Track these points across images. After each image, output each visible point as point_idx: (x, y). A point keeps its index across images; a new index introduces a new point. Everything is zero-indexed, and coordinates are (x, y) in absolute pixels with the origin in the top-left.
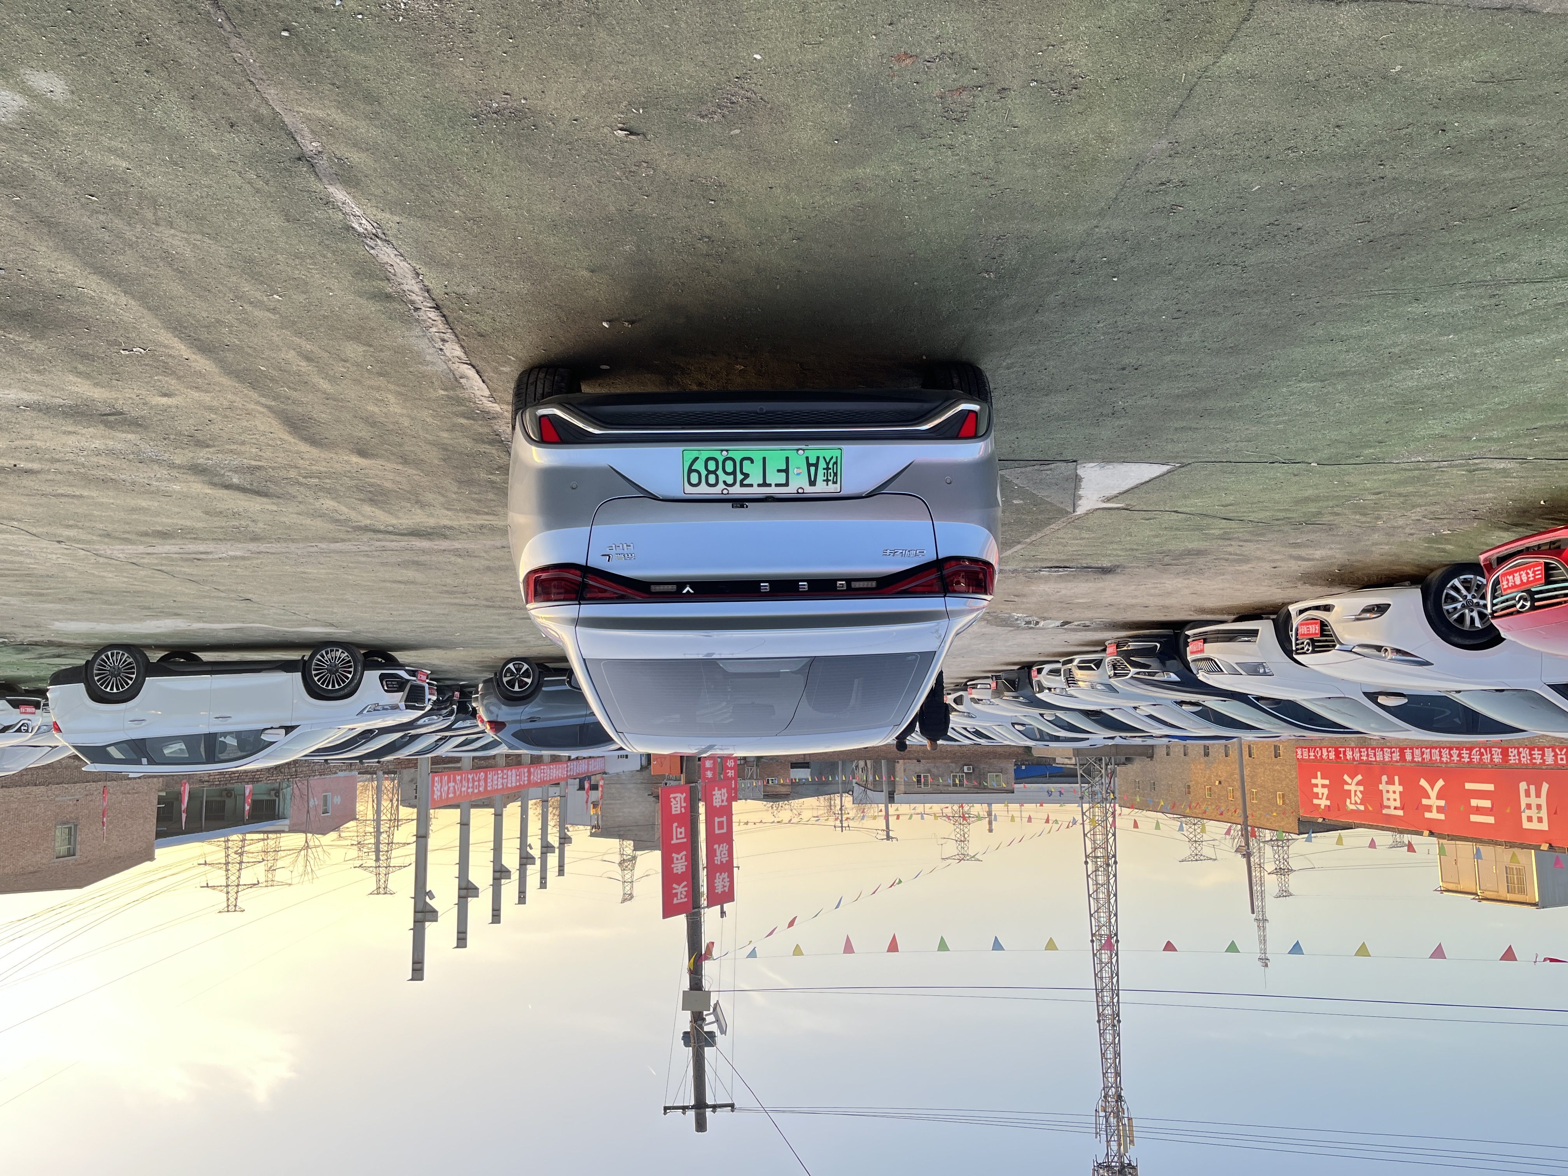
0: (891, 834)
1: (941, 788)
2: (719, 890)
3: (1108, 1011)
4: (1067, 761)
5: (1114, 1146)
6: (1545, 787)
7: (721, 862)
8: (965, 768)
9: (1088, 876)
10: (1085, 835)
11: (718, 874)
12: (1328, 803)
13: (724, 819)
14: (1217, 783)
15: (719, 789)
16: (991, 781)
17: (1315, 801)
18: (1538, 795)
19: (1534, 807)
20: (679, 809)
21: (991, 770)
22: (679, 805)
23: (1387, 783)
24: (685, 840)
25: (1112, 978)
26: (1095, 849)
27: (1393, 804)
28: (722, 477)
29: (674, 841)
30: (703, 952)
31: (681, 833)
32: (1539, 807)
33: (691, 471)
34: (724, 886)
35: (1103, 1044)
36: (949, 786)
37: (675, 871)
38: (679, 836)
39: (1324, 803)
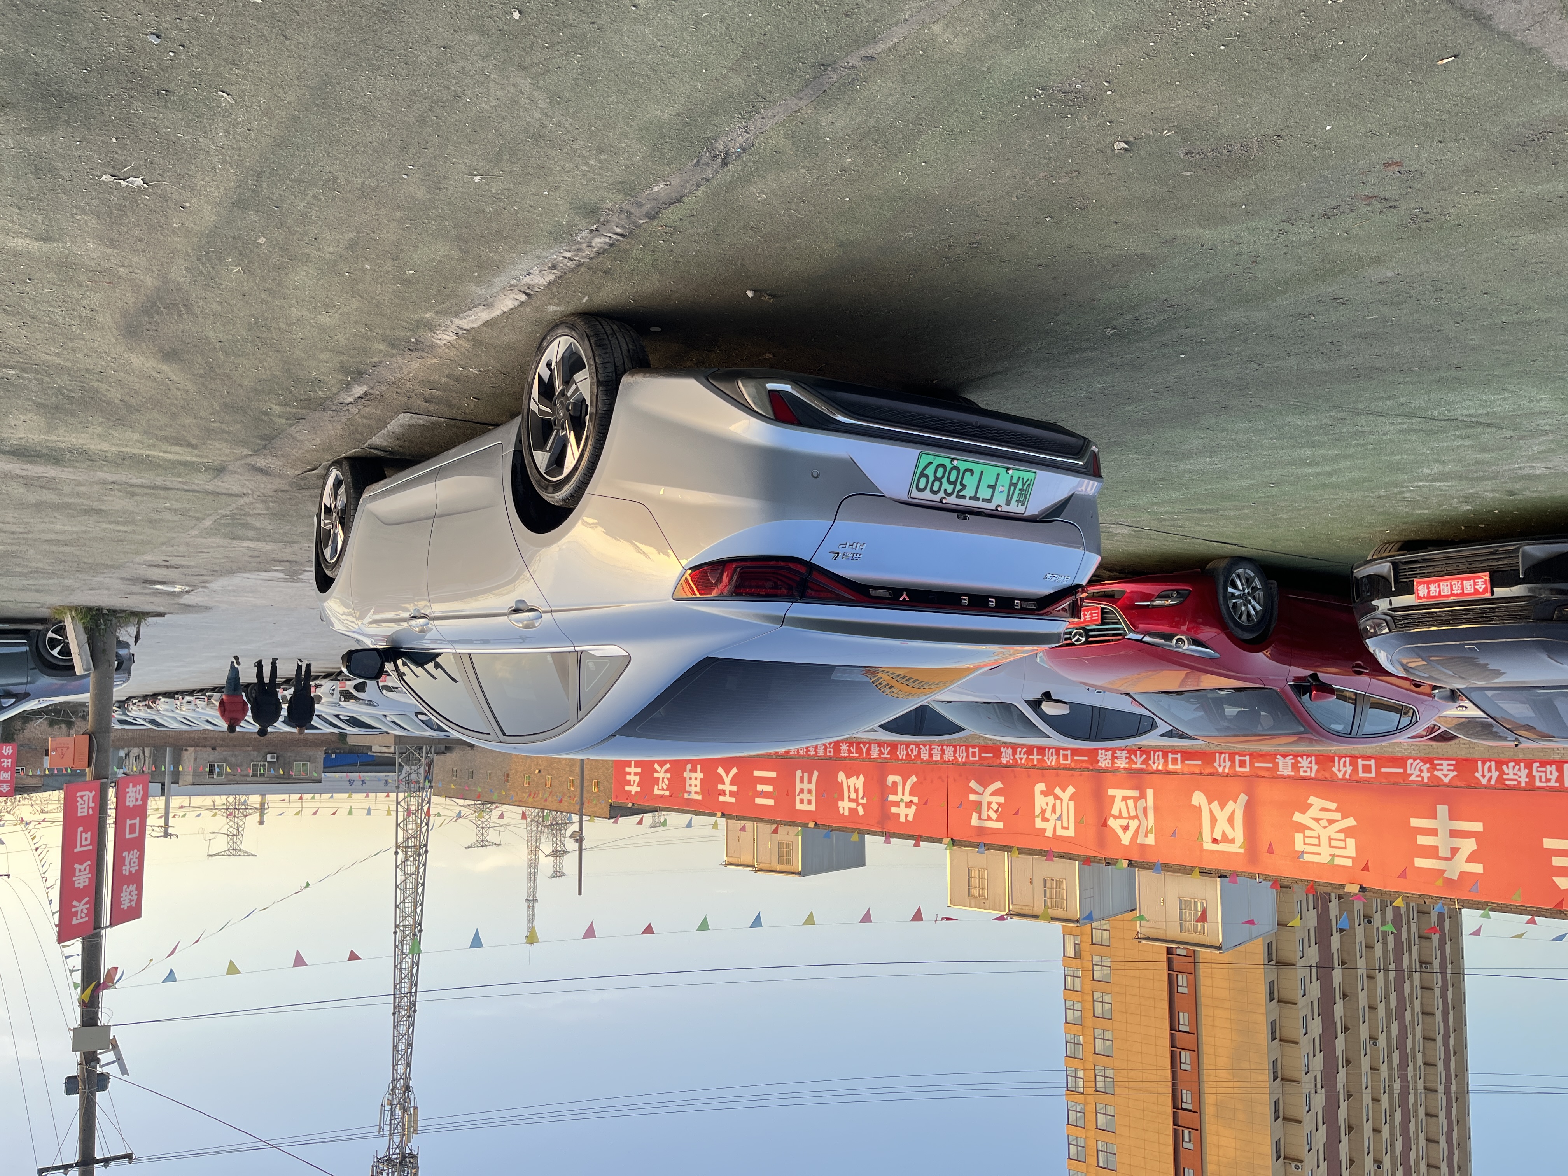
0: (170, 830)
1: (238, 778)
2: (125, 905)
3: (405, 1002)
4: (384, 750)
5: (397, 1139)
6: (816, 774)
7: (130, 872)
8: (269, 756)
9: (397, 867)
10: (398, 825)
11: (125, 887)
12: (638, 789)
13: (137, 821)
14: (537, 771)
15: (134, 787)
16: (297, 769)
17: (627, 788)
18: (810, 782)
19: (806, 791)
20: (86, 810)
21: (298, 758)
22: (86, 806)
23: (691, 771)
24: (90, 847)
25: (413, 968)
26: (406, 839)
27: (693, 789)
28: (945, 485)
29: (78, 849)
30: (102, 981)
31: (86, 839)
32: (810, 791)
33: (923, 474)
34: (131, 901)
35: (396, 1036)
36: (247, 776)
37: (76, 886)
38: (84, 843)
39: (634, 789)
